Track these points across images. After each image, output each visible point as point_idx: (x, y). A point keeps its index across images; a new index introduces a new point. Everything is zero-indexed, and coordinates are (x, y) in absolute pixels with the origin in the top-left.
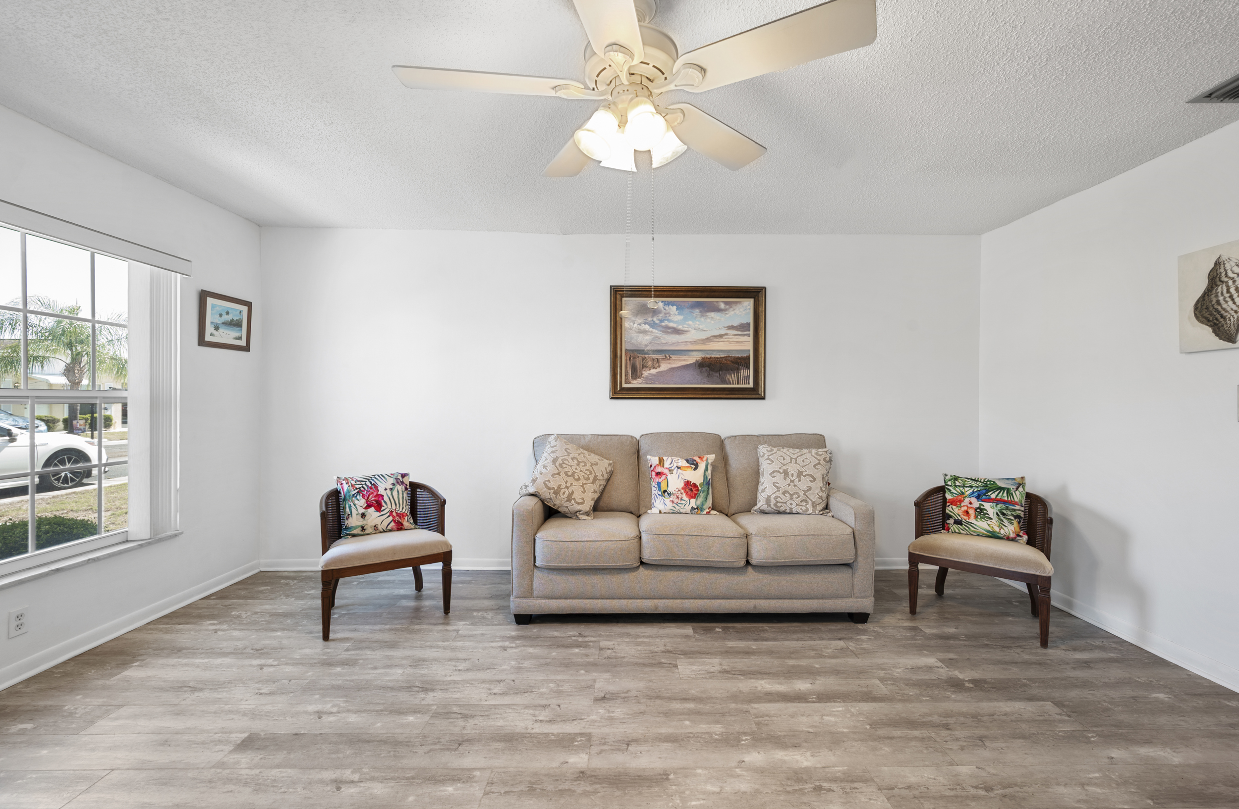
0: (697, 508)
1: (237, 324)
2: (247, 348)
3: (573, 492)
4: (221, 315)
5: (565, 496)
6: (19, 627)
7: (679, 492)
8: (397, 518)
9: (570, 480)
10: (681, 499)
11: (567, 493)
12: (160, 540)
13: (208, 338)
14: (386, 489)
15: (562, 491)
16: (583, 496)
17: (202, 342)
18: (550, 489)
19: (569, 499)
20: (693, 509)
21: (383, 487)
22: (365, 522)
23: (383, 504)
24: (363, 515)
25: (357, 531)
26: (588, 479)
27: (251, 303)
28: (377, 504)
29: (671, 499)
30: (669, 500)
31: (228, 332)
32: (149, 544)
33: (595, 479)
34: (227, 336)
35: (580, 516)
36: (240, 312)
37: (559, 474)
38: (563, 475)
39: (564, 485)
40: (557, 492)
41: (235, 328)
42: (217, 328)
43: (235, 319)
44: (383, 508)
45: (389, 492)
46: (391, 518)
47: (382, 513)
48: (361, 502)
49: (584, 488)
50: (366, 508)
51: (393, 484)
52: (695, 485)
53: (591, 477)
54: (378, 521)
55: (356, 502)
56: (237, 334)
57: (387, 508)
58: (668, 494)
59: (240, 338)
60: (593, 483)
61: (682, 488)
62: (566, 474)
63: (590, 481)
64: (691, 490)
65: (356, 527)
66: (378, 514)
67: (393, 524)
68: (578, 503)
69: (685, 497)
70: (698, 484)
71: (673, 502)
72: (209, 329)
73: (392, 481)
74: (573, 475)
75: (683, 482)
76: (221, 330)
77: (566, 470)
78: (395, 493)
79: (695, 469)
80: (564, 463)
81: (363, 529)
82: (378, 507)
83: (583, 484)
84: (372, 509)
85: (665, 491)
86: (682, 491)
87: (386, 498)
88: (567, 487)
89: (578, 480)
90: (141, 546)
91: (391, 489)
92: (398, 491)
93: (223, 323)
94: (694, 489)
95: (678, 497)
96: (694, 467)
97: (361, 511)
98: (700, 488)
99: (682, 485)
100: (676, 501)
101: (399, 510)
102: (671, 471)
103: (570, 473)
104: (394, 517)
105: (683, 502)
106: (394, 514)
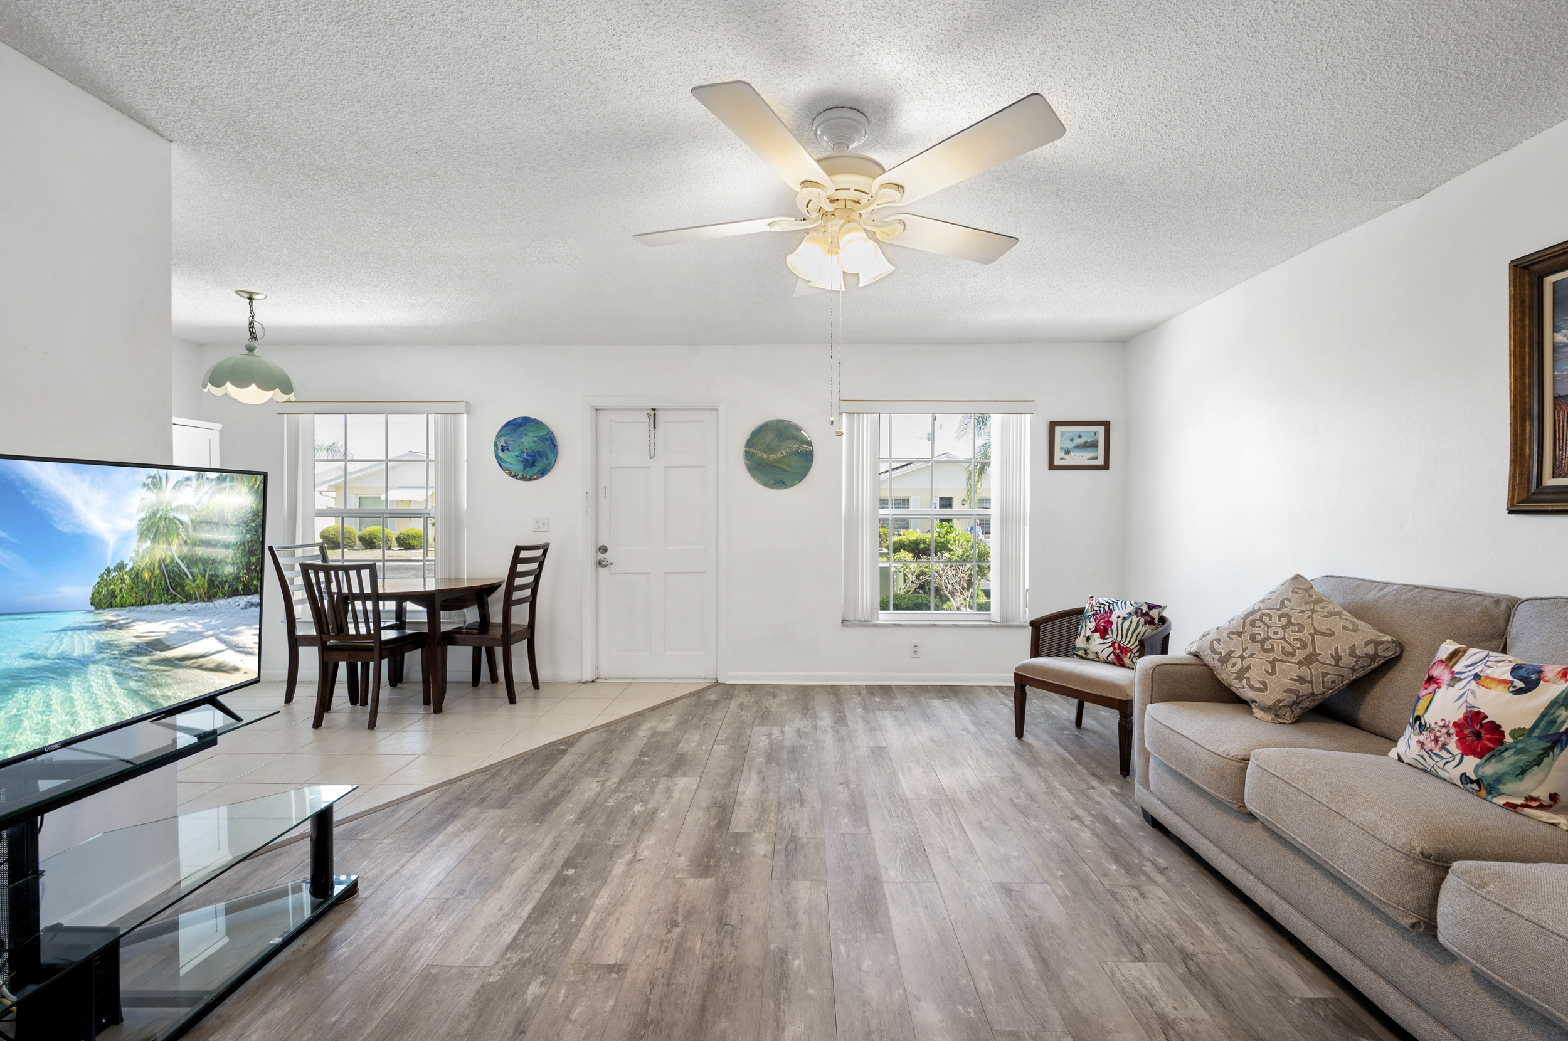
0: (1478, 782)
1: (1094, 445)
2: (1106, 466)
3: (1248, 668)
4: (1072, 440)
5: (1235, 669)
6: (916, 652)
7: (1444, 730)
8: (1118, 651)
9: (1254, 647)
10: (1444, 747)
11: (1239, 666)
12: (1008, 626)
13: (1057, 462)
14: (1119, 617)
15: (1233, 661)
16: (1268, 679)
17: (1052, 466)
18: (1214, 651)
19: (1240, 676)
20: (1464, 778)
21: (1119, 612)
22: (1088, 646)
23: (1110, 632)
24: (1088, 638)
25: (1081, 653)
26: (1293, 654)
27: (1109, 422)
28: (1103, 631)
29: (1422, 738)
30: (1417, 738)
31: (1081, 454)
32: (998, 626)
33: (1310, 660)
34: (1082, 457)
35: (1255, 710)
36: (1095, 433)
37: (1239, 634)
38: (1246, 637)
39: (1239, 652)
40: (1224, 660)
41: (1089, 449)
42: (1068, 452)
43: (1089, 440)
44: (1107, 636)
45: (1120, 621)
46: (1111, 649)
47: (1105, 641)
48: (1092, 625)
49: (1273, 668)
50: (1093, 632)
51: (1130, 614)
52: (1495, 728)
53: (1300, 655)
54: (1099, 648)
55: (1088, 624)
56: (1092, 455)
57: (1111, 637)
58: (1420, 725)
59: (1096, 458)
60: (1300, 663)
61: (1455, 724)
62: (1253, 638)
63: (1295, 659)
64: (1478, 735)
65: (1080, 649)
66: (1101, 641)
67: (1112, 656)
68: (1252, 688)
69: (1453, 745)
70: (1507, 729)
71: (1422, 745)
72: (1059, 455)
73: (1130, 609)
74: (1263, 642)
75: (1463, 710)
76: (1072, 454)
77: (1256, 630)
78: (1126, 624)
79: (1519, 692)
80: (1260, 620)
81: (1086, 654)
82: (1104, 634)
83: (1275, 660)
84: (1098, 634)
85: (1418, 718)
86: (1452, 730)
87: (1114, 627)
88: (1242, 658)
89: (1266, 651)
90: (992, 626)
91: (1124, 619)
92: (1131, 622)
93: (1074, 447)
94: (1486, 736)
95: (1436, 740)
96: (1519, 684)
97: (1089, 633)
98: (1508, 739)
99: (1458, 715)
100: (1429, 745)
101: (1124, 643)
102: (1455, 679)
103: (1259, 638)
104: (1115, 649)
105: (1444, 754)
106: (1116, 645)
